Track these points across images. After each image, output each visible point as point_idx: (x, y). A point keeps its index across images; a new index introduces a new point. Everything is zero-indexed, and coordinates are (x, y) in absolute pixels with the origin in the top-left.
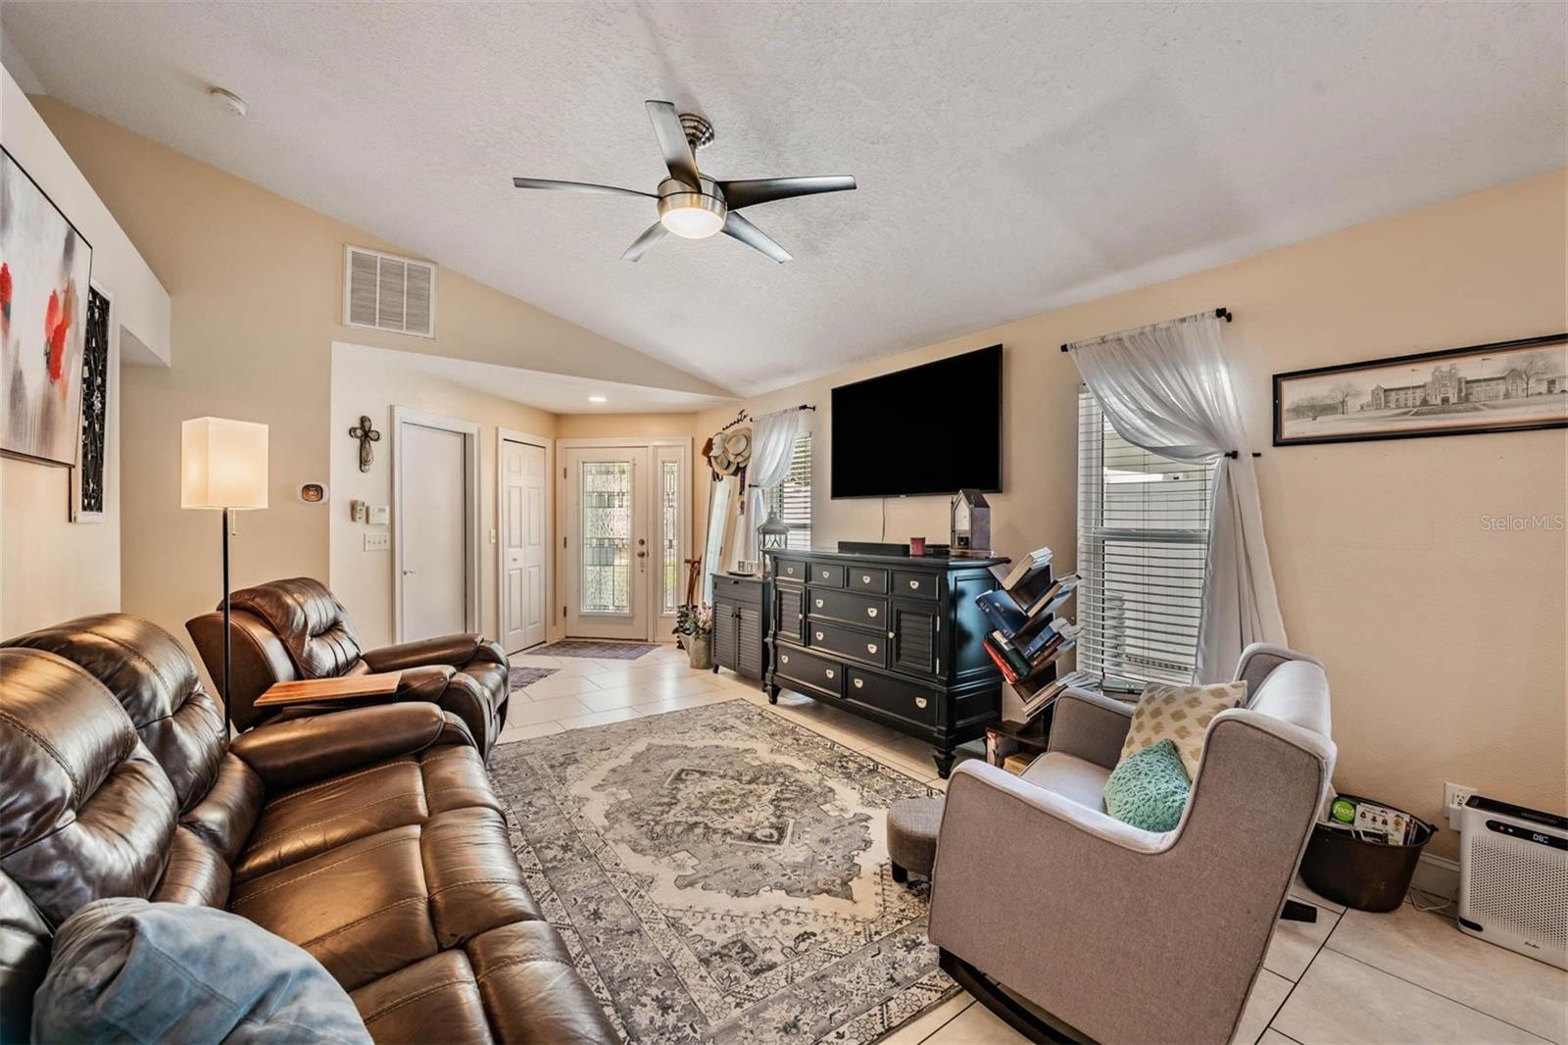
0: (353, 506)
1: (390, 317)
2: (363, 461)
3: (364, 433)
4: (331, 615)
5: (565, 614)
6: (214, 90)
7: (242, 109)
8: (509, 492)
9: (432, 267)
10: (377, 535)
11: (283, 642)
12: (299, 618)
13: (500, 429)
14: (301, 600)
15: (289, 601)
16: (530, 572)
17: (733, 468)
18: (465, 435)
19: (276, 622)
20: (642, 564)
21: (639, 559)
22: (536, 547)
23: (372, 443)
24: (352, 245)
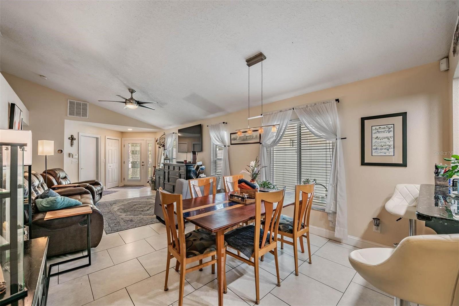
0: (69, 154)
1: (78, 114)
2: (72, 145)
3: (72, 139)
4: (65, 175)
5: (124, 180)
6: (41, 76)
7: (46, 79)
8: (109, 151)
9: (88, 103)
10: (75, 160)
11: (55, 179)
12: (58, 175)
13: (106, 136)
14: (59, 172)
15: (57, 172)
16: (114, 170)
17: (162, 145)
18: (97, 138)
19: (54, 175)
20: (143, 167)
21: (142, 166)
22: (116, 164)
23: (74, 141)
24: (70, 99)
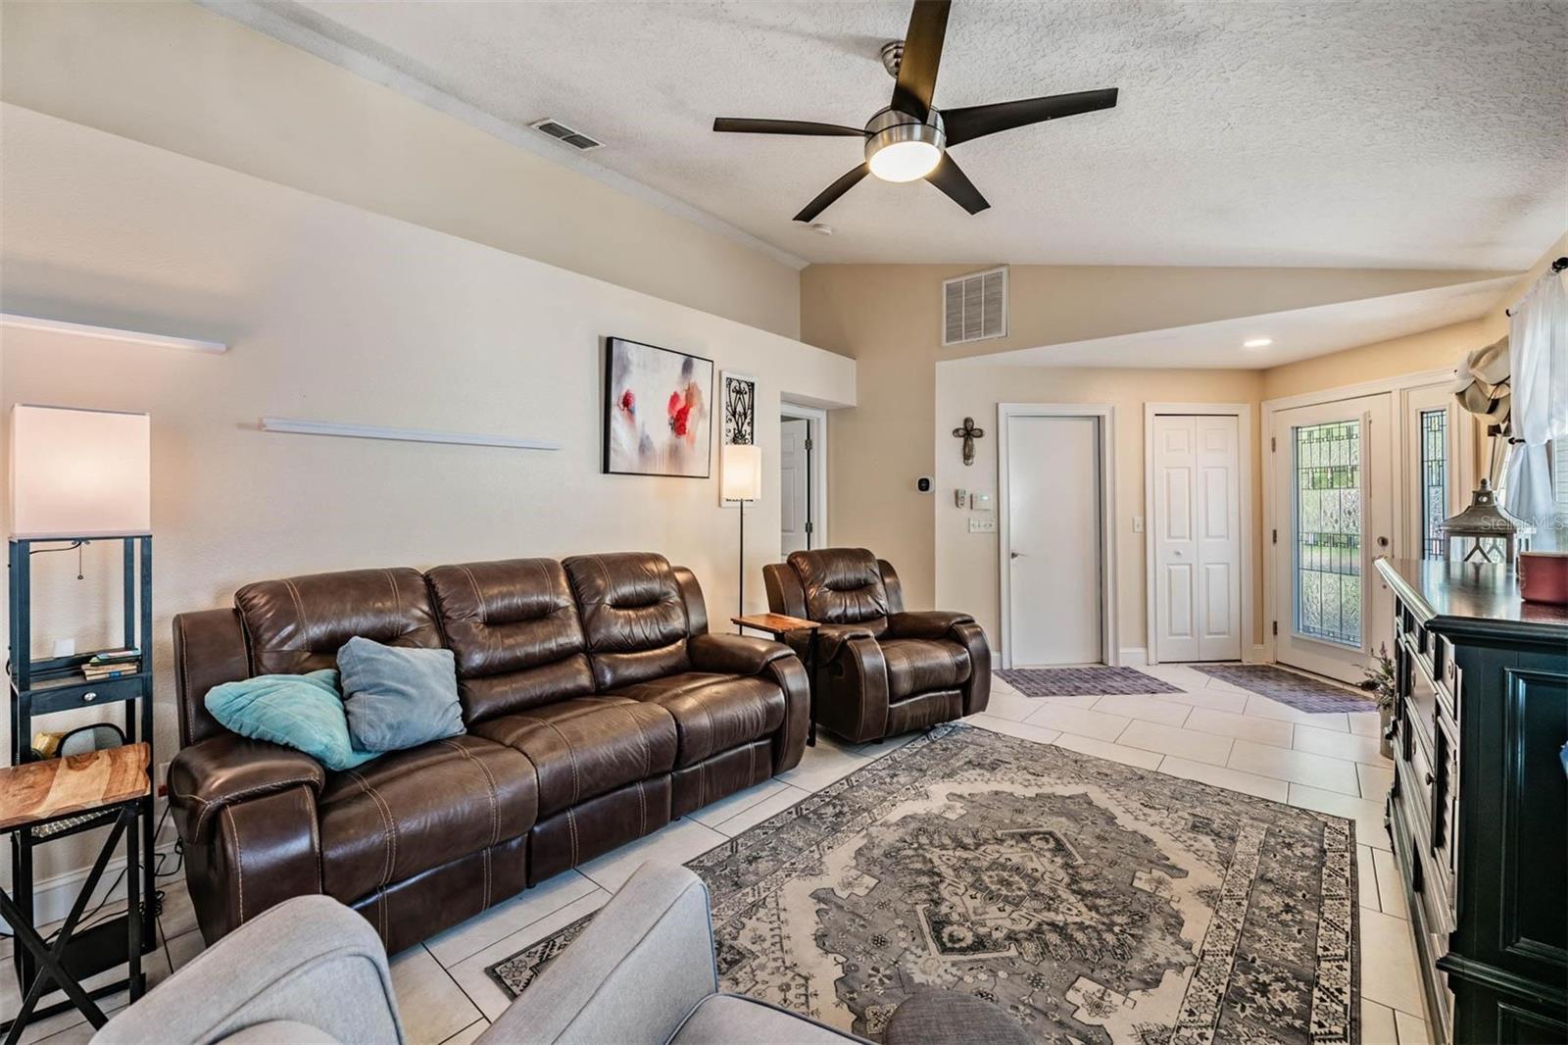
0: (958, 495)
1: (973, 329)
2: (967, 456)
3: (968, 433)
5: (1274, 632)
9: (1004, 270)
10: (981, 522)
13: (1147, 405)
16: (1209, 571)
18: (1099, 417)
22: (1220, 540)
23: (974, 439)
24: (946, 279)
